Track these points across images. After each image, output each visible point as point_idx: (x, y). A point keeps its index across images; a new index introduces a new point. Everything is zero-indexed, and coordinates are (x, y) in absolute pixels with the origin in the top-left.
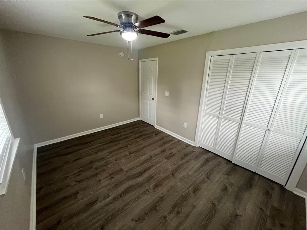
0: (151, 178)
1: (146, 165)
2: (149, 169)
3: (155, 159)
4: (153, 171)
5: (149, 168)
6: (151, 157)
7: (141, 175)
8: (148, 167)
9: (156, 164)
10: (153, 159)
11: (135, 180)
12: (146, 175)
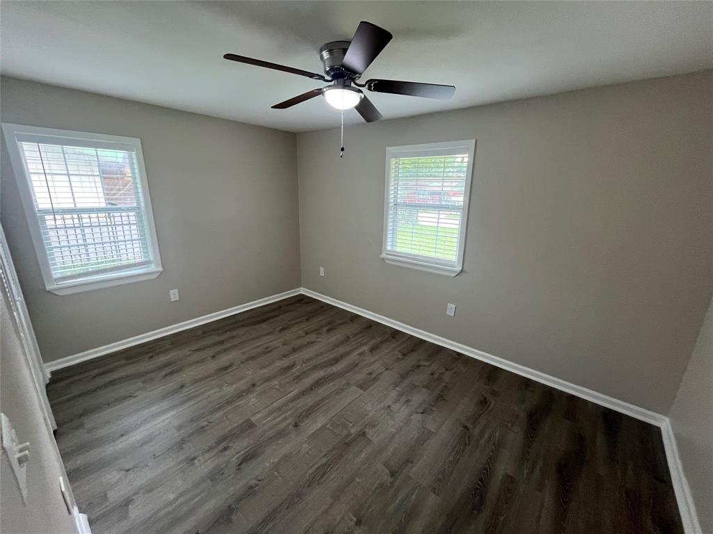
0: (298, 378)
1: (309, 400)
2: (303, 393)
3: (286, 419)
4: (292, 389)
5: (303, 395)
6: (296, 425)
7: (317, 382)
8: (306, 396)
9: (286, 404)
10: (288, 421)
11: (327, 373)
12: (309, 380)
